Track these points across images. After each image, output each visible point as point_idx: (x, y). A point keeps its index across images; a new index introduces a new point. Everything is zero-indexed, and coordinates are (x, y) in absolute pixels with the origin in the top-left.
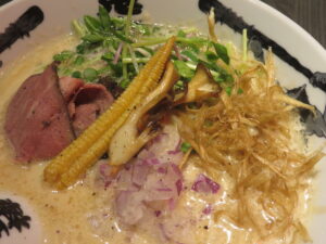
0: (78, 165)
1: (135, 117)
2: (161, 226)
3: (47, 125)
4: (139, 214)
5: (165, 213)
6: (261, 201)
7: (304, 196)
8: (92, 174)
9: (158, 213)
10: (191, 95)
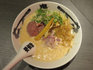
0: (40, 37)
1: (48, 30)
2: (52, 46)
3: (35, 31)
4: (49, 44)
5: (53, 44)
6: (66, 42)
7: (72, 41)
8: (42, 38)
9: (52, 44)
10: (56, 26)
